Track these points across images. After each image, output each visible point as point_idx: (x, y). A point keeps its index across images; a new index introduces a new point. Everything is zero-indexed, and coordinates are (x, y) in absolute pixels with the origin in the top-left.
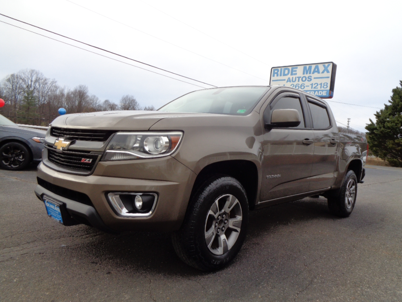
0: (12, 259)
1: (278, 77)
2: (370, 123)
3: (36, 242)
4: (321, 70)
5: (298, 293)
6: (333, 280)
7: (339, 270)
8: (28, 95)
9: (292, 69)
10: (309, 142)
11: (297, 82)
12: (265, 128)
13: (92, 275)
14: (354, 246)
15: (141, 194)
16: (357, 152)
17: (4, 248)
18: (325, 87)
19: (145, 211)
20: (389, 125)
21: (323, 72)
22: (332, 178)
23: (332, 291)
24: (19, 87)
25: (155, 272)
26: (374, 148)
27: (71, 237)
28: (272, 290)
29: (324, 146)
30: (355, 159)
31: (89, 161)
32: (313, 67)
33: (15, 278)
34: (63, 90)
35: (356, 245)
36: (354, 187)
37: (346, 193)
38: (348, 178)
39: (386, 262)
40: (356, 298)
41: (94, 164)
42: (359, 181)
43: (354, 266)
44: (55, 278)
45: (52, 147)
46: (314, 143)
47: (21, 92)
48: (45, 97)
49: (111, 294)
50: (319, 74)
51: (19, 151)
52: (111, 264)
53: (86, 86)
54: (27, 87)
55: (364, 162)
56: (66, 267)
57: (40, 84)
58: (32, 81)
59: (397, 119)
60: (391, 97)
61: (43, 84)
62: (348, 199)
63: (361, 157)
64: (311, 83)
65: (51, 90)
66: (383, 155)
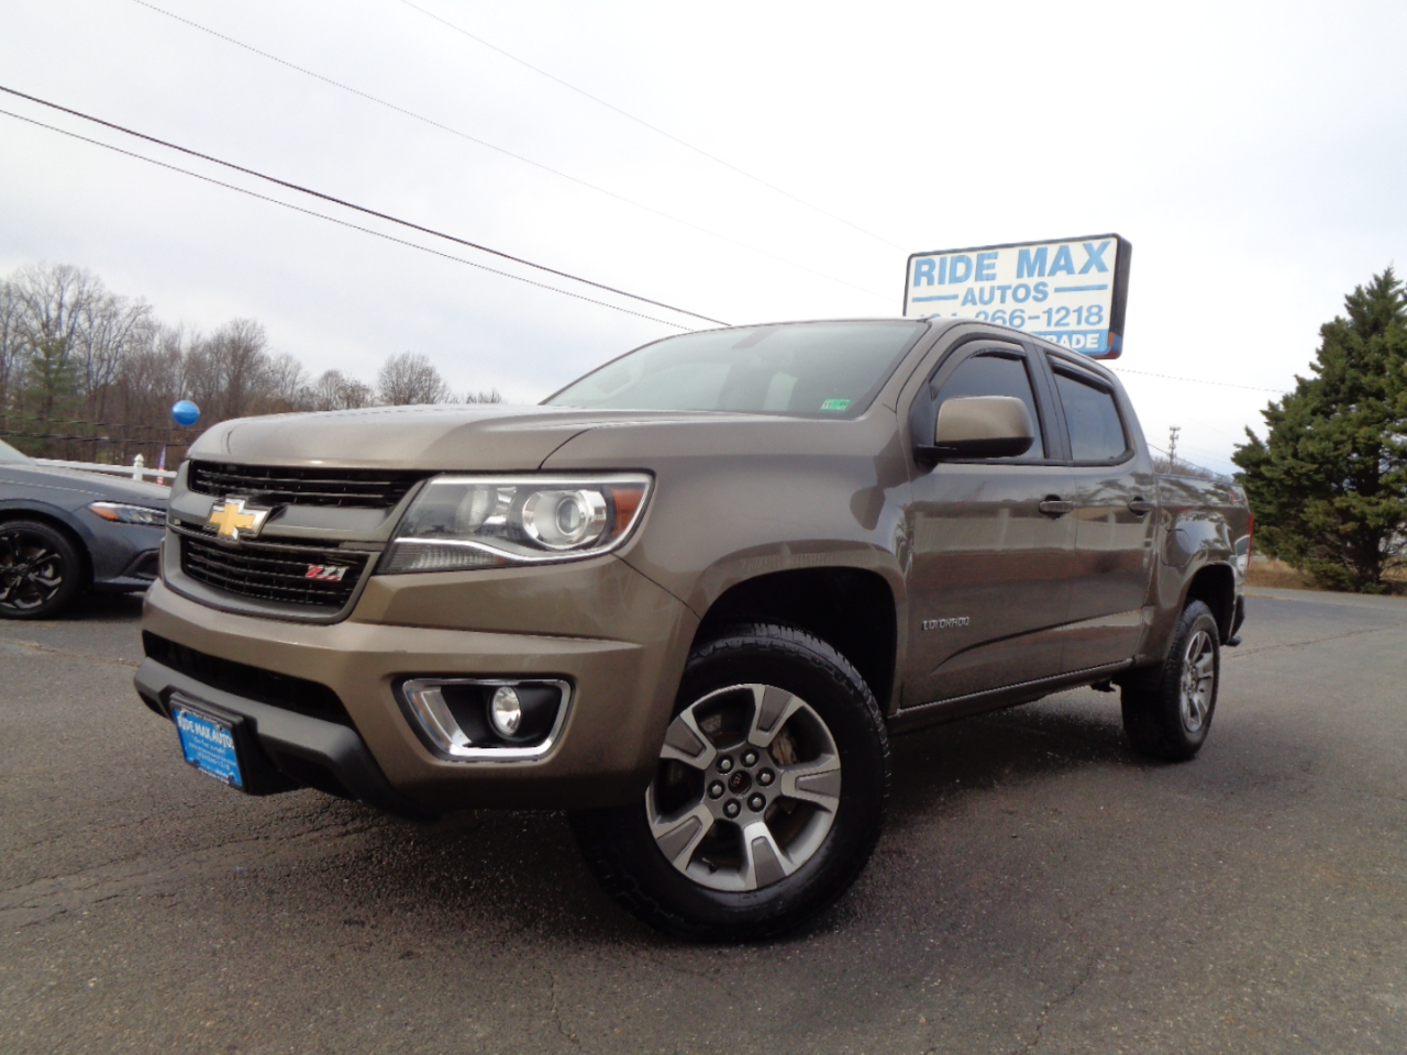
0: (67, 914)
1: (930, 287)
2: (1247, 441)
3: (140, 859)
4: (1078, 263)
5: (1046, 1008)
6: (1159, 963)
7: (1175, 932)
8: (48, 353)
9: (980, 259)
10: (1059, 506)
11: (996, 305)
12: (916, 460)
13: (350, 963)
14: (1219, 855)
15: (516, 683)
16: (1217, 541)
17: (32, 882)
18: (1094, 319)
19: (528, 738)
20: (1312, 447)
21: (1085, 270)
22: (1135, 629)
23: (1160, 998)
24: (17, 326)
25: (565, 949)
26: (1264, 528)
27: (261, 841)
28: (960, 998)
29: (1103, 519)
30: (1212, 563)
31: (335, 573)
32: (1052, 250)
33: (91, 975)
34: (175, 337)
35: (1224, 849)
36: (1208, 657)
37: (1183, 678)
38: (1189, 627)
39: (1329, 902)
40: (1240, 1019)
41: (353, 585)
42: (1227, 637)
43: (1223, 919)
44: (226, 974)
45: (198, 528)
46: (1075, 510)
47: (22, 344)
48: (109, 362)
49: (426, 1023)
50: (1071, 276)
51: (43, 551)
52: (412, 927)
53: (259, 326)
54: (45, 326)
55: (1240, 573)
56: (260, 939)
57: (94, 313)
58: (61, 306)
59: (1340, 427)
60: (1318, 352)
61: (103, 317)
62: (1191, 698)
63: (1232, 556)
64: (1047, 309)
65: (132, 336)
66: (1295, 551)
